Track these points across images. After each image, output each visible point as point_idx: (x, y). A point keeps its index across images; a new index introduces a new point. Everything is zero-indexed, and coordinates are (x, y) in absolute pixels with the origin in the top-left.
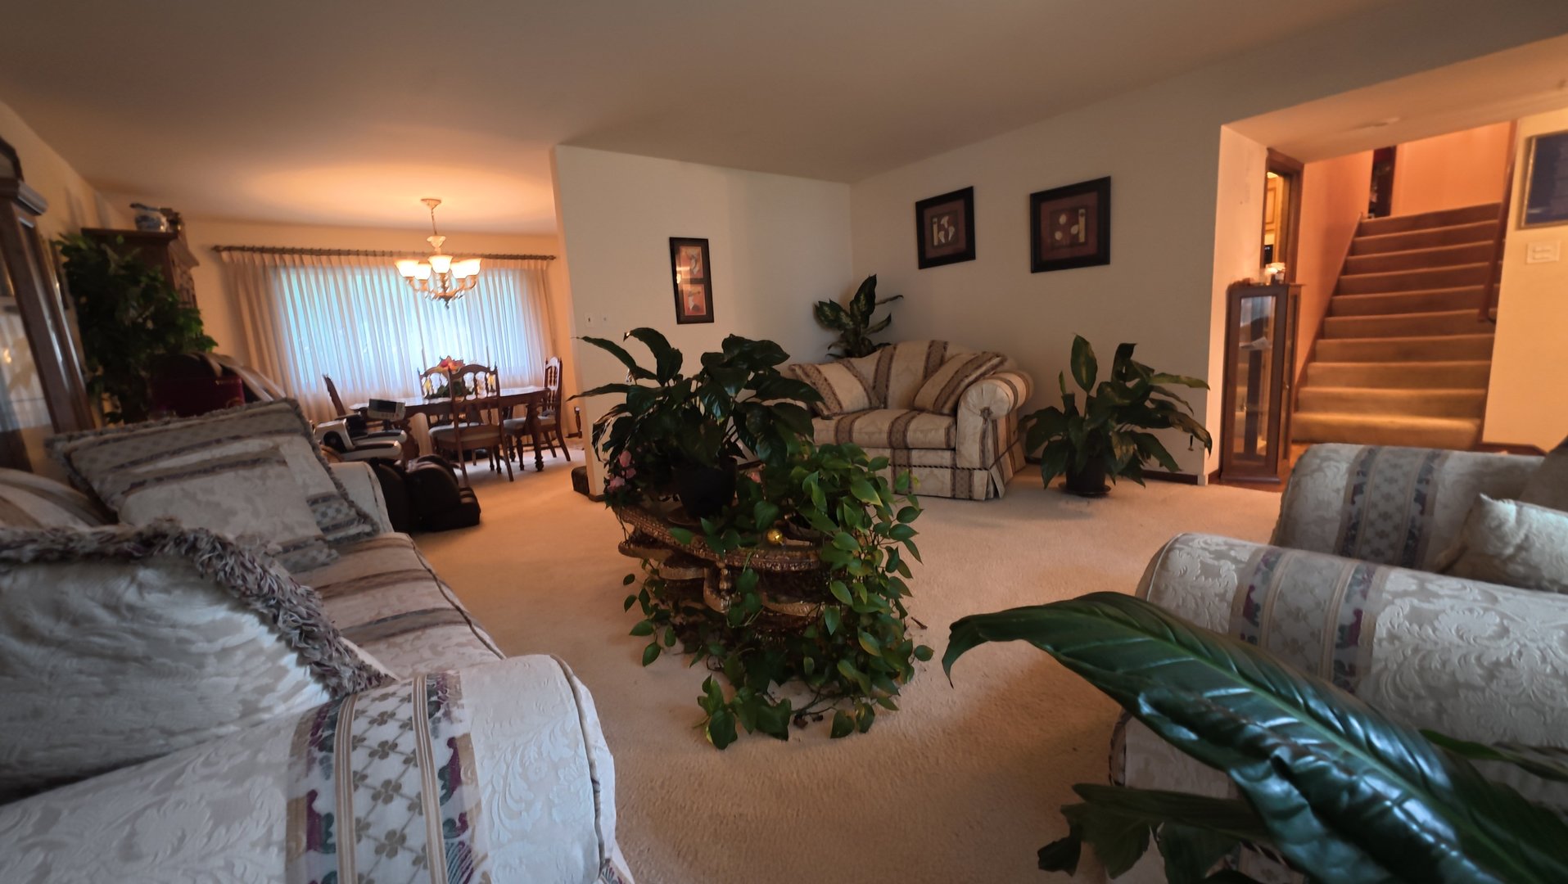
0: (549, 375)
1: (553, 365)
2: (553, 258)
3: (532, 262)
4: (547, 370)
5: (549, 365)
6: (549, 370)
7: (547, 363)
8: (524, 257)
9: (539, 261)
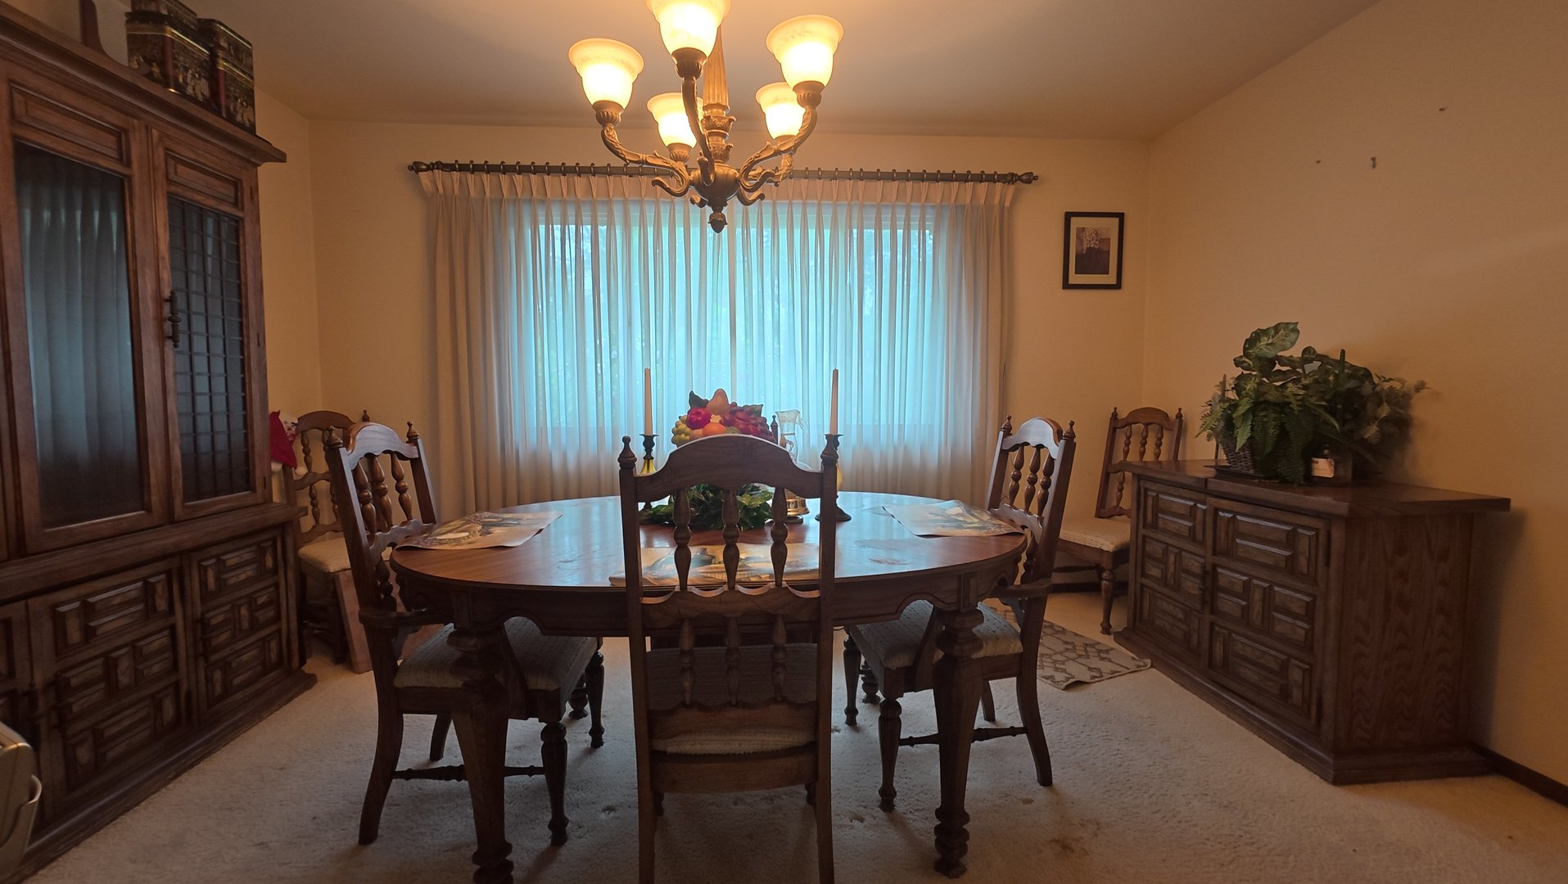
0: (1011, 471)
1: (1034, 440)
2: (1030, 178)
3: (983, 187)
4: (1004, 454)
5: (1015, 439)
6: (1014, 457)
7: (1008, 432)
8: (965, 178)
9: (999, 185)
